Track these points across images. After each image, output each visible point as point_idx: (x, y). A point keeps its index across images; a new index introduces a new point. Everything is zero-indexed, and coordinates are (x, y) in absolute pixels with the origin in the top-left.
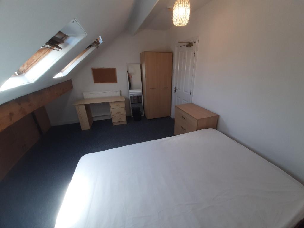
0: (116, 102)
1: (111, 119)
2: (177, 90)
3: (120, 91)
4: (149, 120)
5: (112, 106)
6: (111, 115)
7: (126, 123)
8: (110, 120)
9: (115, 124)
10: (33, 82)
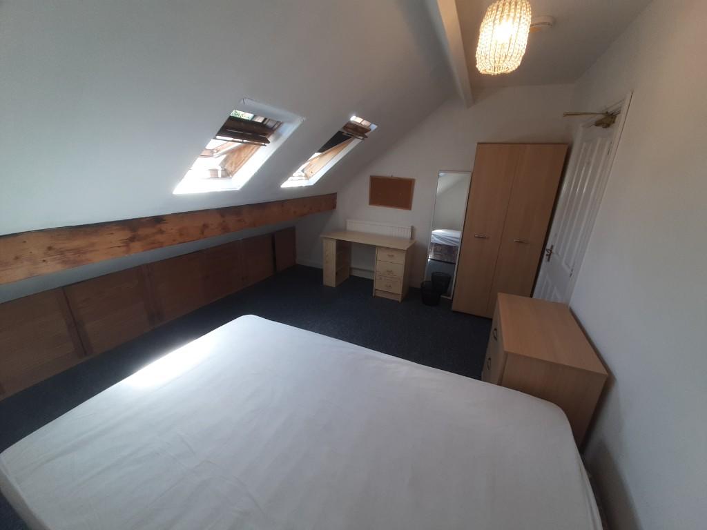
0: (388, 248)
1: (373, 280)
2: (552, 256)
3: (413, 229)
4: (454, 312)
5: (380, 255)
6: (373, 272)
7: (399, 299)
8: (371, 282)
9: (379, 294)
10: (238, 189)
